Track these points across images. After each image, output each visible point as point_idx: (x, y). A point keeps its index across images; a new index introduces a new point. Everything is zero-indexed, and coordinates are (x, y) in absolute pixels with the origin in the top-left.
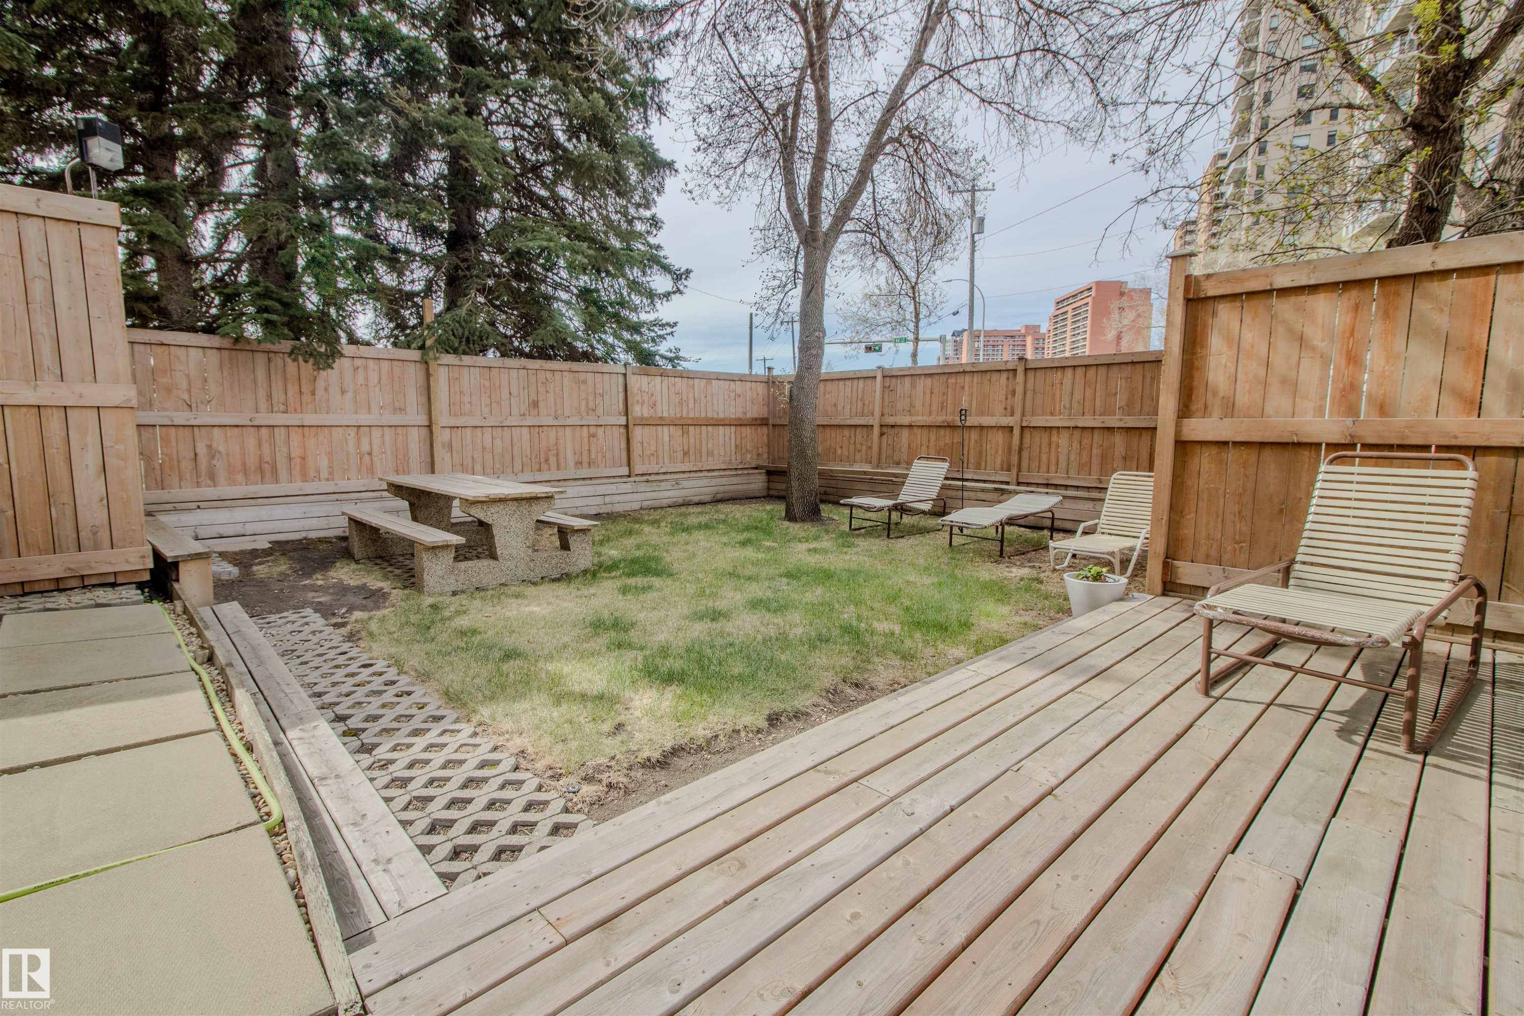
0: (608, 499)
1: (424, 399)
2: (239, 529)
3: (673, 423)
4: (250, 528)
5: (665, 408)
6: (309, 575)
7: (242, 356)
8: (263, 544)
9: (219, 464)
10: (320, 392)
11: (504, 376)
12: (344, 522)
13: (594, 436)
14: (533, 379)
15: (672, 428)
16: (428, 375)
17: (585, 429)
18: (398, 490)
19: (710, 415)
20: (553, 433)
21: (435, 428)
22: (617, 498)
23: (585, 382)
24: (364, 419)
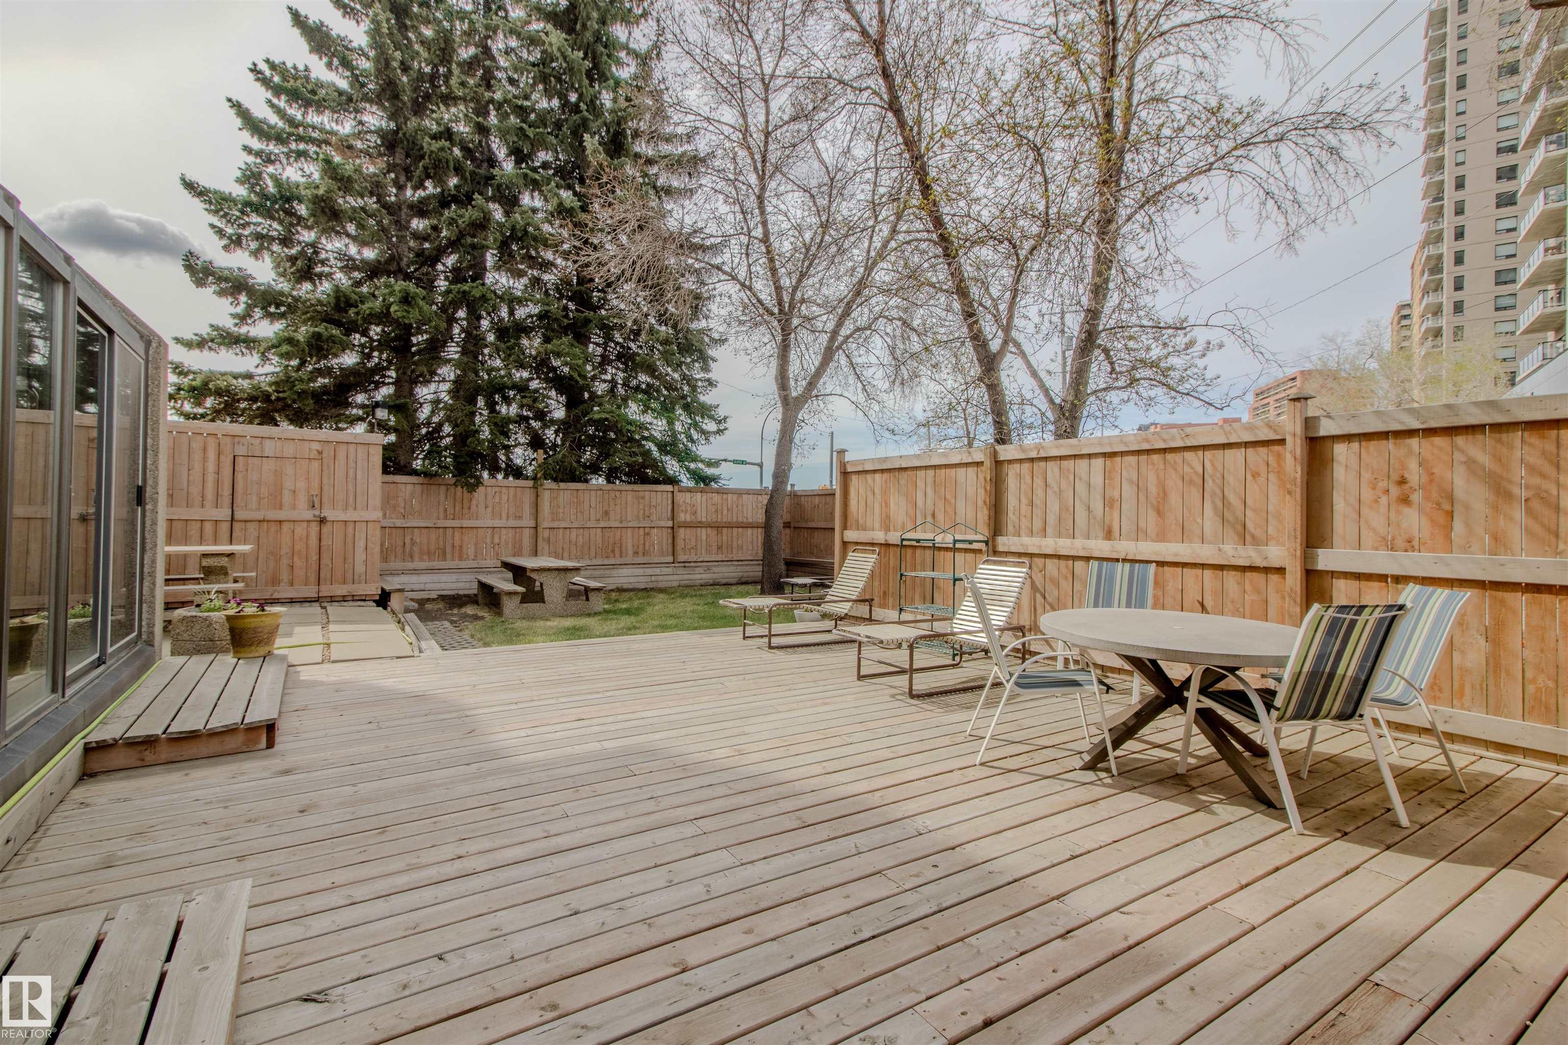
0: (653, 578)
1: (534, 511)
2: (422, 587)
3: (709, 526)
4: (428, 587)
5: (704, 514)
6: (451, 609)
7: (433, 487)
8: (434, 595)
9: (416, 549)
10: (473, 507)
11: (587, 495)
12: (475, 585)
13: (648, 534)
14: (606, 496)
15: (709, 530)
16: (537, 496)
17: (641, 530)
18: (507, 565)
19: (740, 519)
20: (618, 533)
21: (540, 530)
22: (661, 578)
23: (643, 498)
24: (497, 523)
